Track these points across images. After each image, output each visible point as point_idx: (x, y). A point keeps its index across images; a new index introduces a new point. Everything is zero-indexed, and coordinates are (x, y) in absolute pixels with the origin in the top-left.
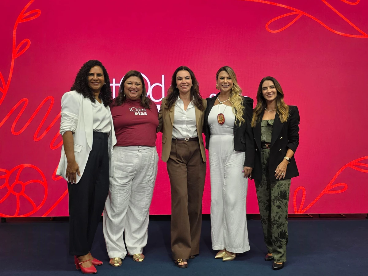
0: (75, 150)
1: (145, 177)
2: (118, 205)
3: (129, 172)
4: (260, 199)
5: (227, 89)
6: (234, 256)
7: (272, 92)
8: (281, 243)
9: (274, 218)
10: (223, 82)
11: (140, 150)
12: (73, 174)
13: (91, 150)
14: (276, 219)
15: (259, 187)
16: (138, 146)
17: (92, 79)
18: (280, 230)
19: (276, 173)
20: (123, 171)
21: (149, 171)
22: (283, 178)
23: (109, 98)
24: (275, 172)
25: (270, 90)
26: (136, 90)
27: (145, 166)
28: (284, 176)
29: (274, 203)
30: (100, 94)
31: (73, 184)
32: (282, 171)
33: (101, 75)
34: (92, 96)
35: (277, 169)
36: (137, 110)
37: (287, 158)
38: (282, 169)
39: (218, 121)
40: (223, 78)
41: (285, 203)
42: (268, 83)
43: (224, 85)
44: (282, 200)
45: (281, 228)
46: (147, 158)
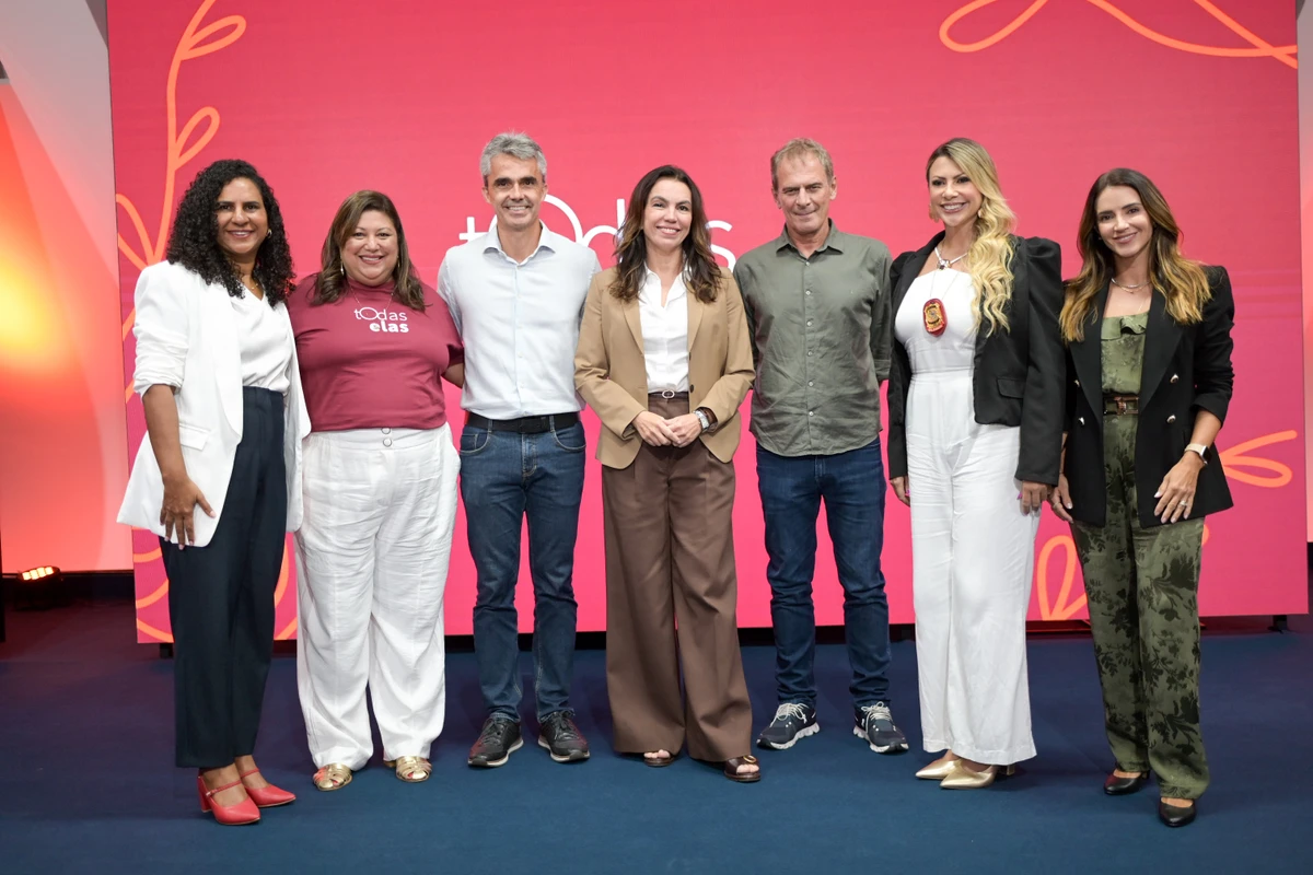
0: (184, 441)
1: (410, 521)
2: (337, 612)
3: (359, 509)
4: (1096, 588)
5: (960, 217)
6: (987, 776)
7: (1133, 225)
8: (1188, 736)
9: (1155, 650)
10: (941, 195)
11: (388, 442)
12: (183, 518)
13: (239, 441)
14: (1161, 654)
15: (1092, 548)
16: (382, 427)
17: (229, 221)
18: (1180, 693)
19: (1159, 499)
20: (341, 508)
21: (425, 504)
22: (1186, 516)
23: (284, 277)
24: (1157, 495)
25: (1122, 222)
26: (380, 254)
27: (409, 490)
28: (1188, 510)
29: (1150, 600)
30: (256, 264)
31: (186, 546)
32: (1183, 494)
33: (257, 208)
34: (229, 275)
35: (1163, 486)
36: (377, 316)
37: (1197, 446)
38: (1183, 488)
39: (926, 324)
40: (940, 182)
41: (1190, 602)
42: (1115, 198)
43: (947, 205)
44: (1176, 589)
45: (1185, 686)
46: (411, 466)
